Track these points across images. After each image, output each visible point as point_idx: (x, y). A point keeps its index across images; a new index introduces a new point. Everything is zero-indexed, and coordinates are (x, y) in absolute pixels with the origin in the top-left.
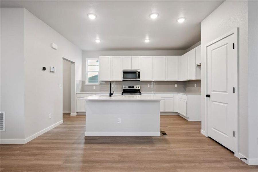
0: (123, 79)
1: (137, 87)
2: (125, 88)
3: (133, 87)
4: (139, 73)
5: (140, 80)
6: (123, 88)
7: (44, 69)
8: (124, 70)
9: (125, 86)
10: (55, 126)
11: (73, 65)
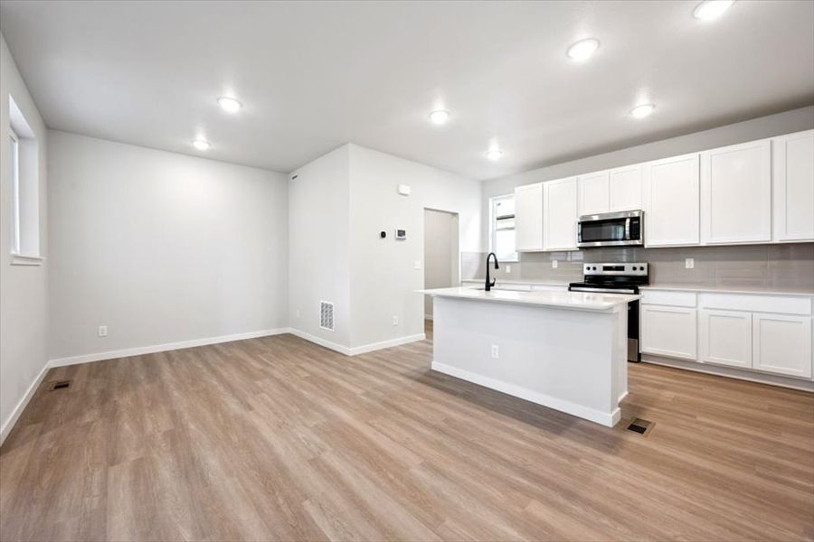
0: (579, 245)
1: (635, 269)
2: (591, 272)
3: (622, 269)
4: (635, 222)
5: (642, 246)
6: (586, 272)
7: (383, 235)
8: (583, 217)
9: (591, 266)
10: (407, 342)
11: (455, 218)
